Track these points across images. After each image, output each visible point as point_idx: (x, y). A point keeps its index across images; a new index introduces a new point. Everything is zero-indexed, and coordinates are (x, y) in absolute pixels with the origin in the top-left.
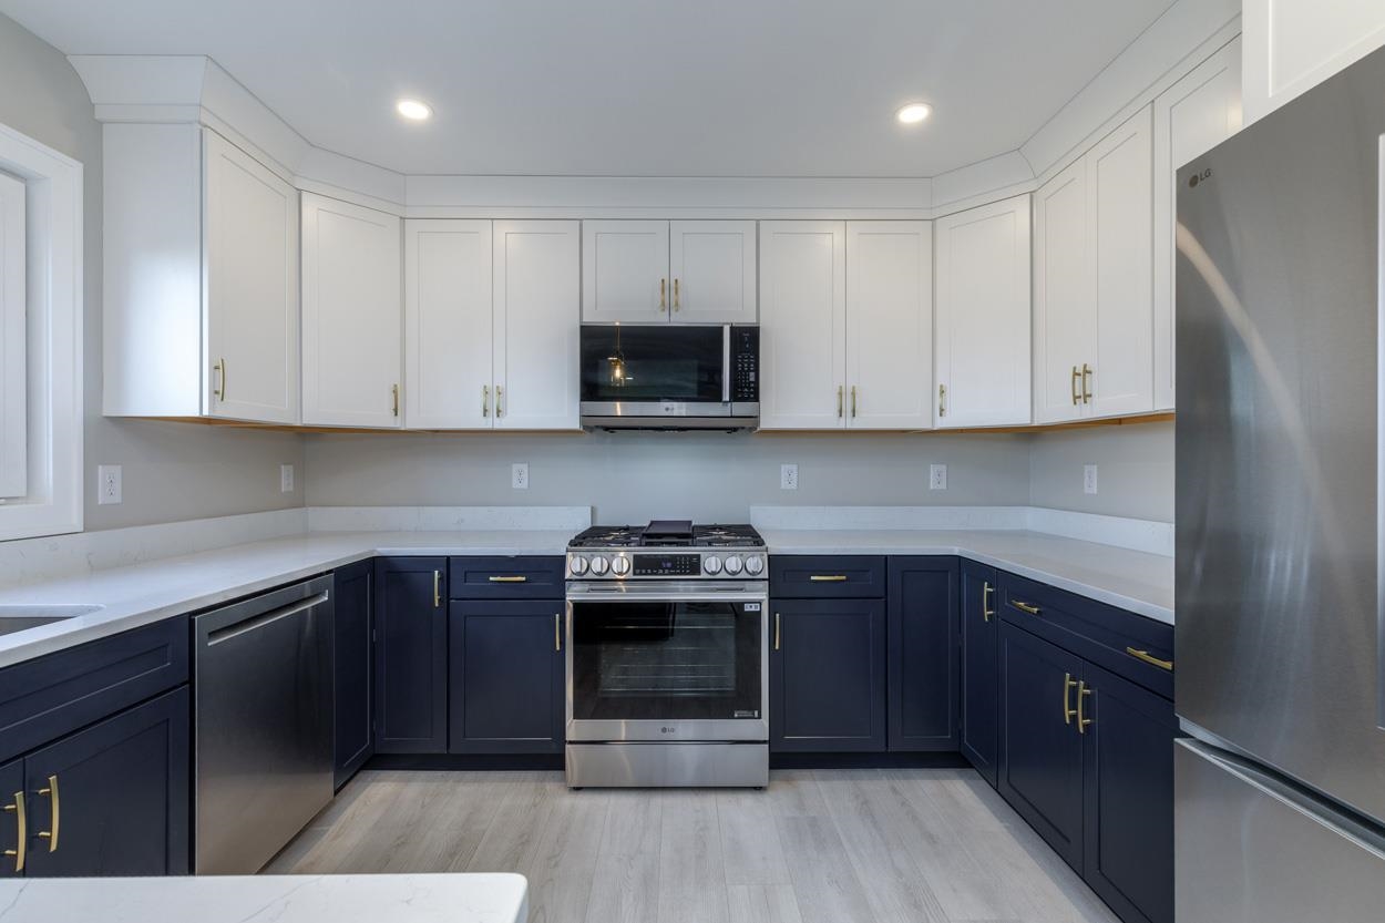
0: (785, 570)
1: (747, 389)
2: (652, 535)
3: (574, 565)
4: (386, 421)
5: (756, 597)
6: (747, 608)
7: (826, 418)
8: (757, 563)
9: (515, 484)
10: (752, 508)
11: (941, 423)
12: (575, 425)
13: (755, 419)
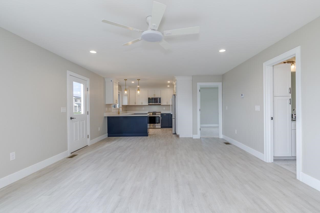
0: (162, 115)
1: (160, 102)
2: (153, 112)
4: (134, 105)
5: (160, 116)
7: (166, 104)
8: (160, 114)
9: (143, 109)
10: (160, 111)
12: (148, 105)
13: (161, 104)
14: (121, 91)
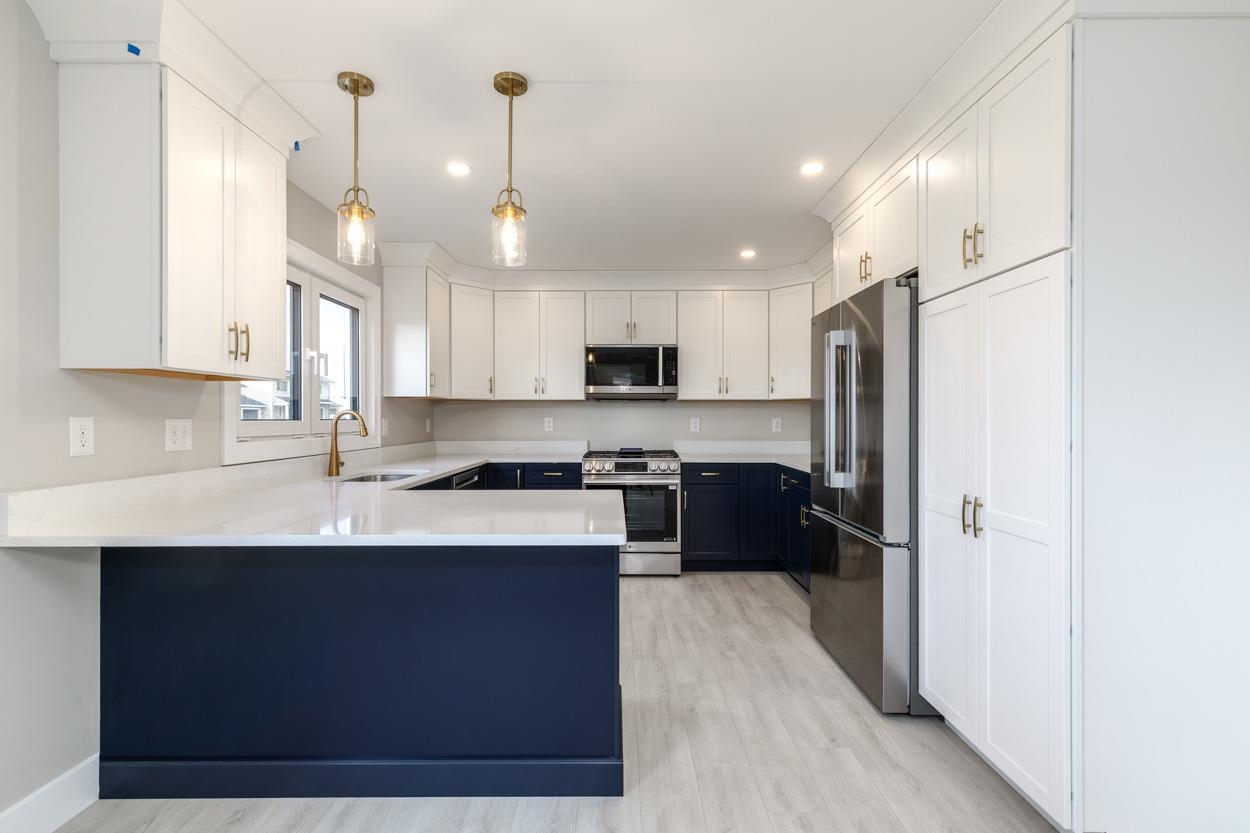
0: (690, 471)
1: (671, 379)
2: (624, 453)
3: (586, 467)
4: (488, 396)
5: (674, 482)
6: (670, 488)
7: (713, 394)
8: (675, 466)
9: (547, 429)
10: (675, 442)
11: (773, 397)
12: (583, 398)
13: (675, 395)
14: (380, 284)
